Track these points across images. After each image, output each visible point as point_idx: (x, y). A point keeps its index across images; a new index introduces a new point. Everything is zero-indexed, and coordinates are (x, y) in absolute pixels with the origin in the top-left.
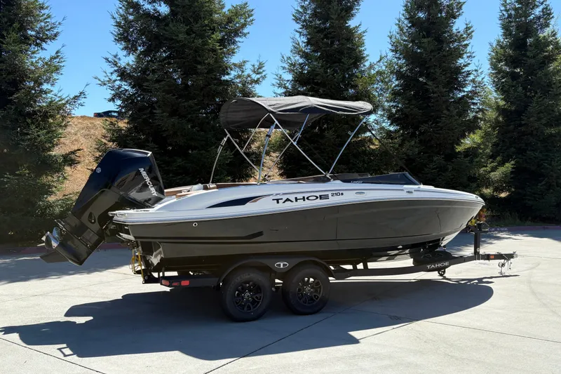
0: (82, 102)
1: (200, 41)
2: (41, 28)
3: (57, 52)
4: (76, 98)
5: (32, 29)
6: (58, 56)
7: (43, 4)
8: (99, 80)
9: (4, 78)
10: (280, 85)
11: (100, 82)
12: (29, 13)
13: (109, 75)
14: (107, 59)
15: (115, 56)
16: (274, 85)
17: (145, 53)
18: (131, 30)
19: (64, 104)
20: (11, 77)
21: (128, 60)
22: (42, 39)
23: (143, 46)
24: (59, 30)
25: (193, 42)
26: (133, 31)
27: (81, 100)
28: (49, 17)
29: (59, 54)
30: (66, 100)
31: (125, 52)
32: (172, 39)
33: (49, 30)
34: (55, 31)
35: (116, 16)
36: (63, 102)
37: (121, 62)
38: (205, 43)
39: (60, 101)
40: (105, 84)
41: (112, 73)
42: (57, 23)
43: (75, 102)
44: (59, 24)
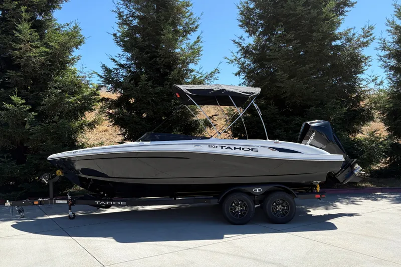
0: (216, 76)
1: (316, 11)
2: (186, 23)
3: (198, 38)
4: (212, 74)
5: (180, 24)
6: (199, 40)
7: (189, 2)
8: (228, 59)
9: (162, 62)
10: (384, 48)
11: (229, 61)
12: (179, 11)
13: (235, 54)
14: (234, 41)
15: (241, 38)
16: (377, 49)
17: (263, 33)
18: (252, 17)
19: (204, 80)
20: (167, 60)
21: (250, 41)
22: (187, 31)
23: (262, 28)
24: (199, 24)
25: (309, 13)
26: (253, 17)
27: (216, 75)
28: (192, 14)
29: (199, 39)
30: (205, 76)
31: (247, 34)
32: (290, 14)
33: (192, 24)
34: (196, 24)
35: (240, 6)
36: (203, 78)
37: (245, 42)
38: (319, 14)
39: (201, 77)
40: (232, 62)
41: (238, 52)
42: (197, 18)
43: (211, 77)
44: (199, 18)
